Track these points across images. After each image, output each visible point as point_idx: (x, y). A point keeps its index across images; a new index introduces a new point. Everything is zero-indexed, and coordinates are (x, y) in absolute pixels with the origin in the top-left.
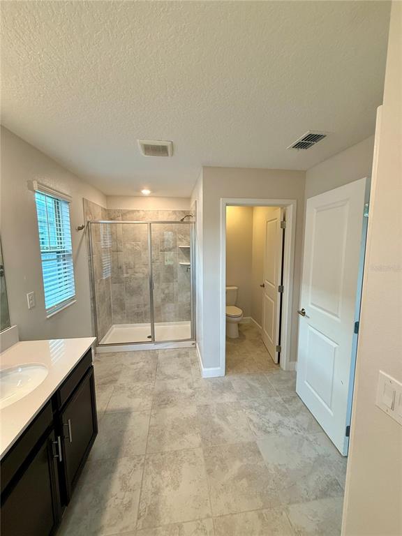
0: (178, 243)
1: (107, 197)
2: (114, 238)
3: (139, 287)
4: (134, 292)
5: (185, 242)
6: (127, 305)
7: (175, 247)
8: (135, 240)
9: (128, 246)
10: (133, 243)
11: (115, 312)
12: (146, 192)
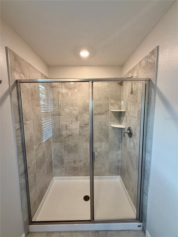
0: (111, 107)
1: (50, 67)
2: (55, 102)
3: (75, 146)
4: (71, 149)
5: (117, 107)
6: (65, 161)
7: (107, 111)
8: (72, 105)
9: (67, 110)
10: (71, 108)
11: (56, 166)
12: (84, 54)
